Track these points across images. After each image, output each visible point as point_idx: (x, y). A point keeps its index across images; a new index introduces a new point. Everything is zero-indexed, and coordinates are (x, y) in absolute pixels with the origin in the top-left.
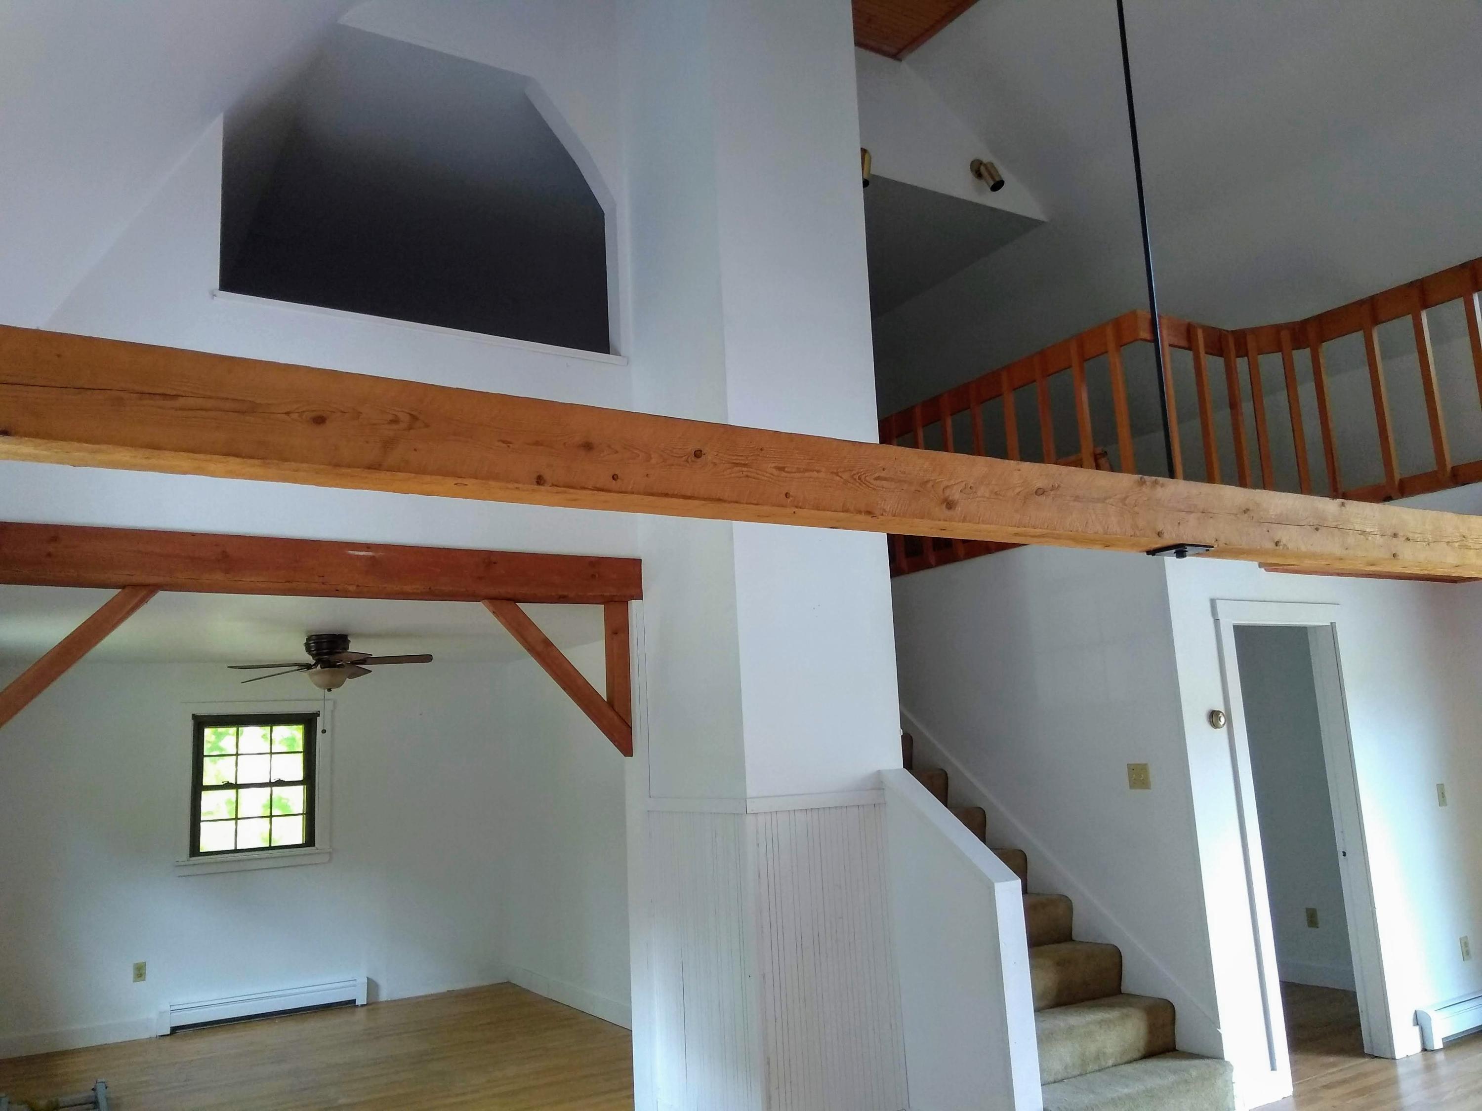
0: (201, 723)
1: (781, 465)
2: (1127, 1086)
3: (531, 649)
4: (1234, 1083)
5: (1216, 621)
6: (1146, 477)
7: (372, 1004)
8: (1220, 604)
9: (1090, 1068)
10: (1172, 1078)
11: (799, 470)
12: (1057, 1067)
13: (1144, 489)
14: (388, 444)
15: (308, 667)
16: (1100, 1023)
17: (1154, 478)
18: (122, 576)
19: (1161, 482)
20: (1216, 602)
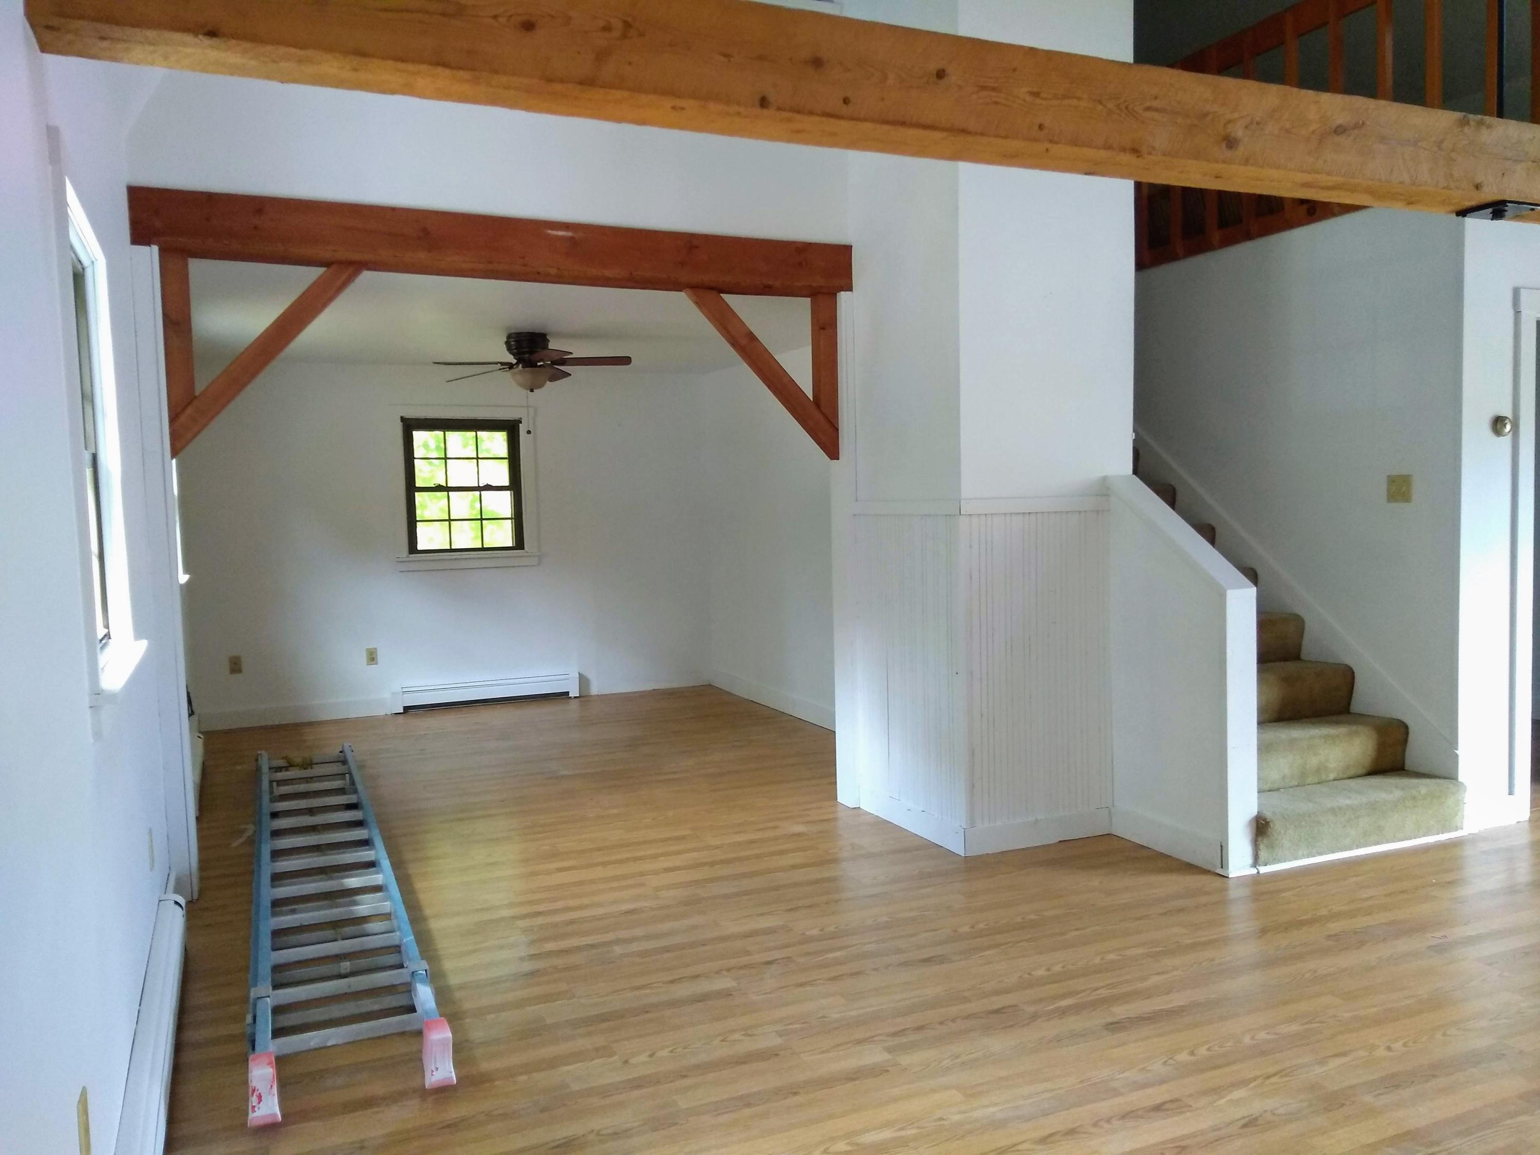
0: (410, 426)
1: (1035, 90)
2: (1349, 798)
3: (735, 344)
4: (1465, 803)
5: (1517, 313)
6: (1471, 116)
7: (584, 697)
8: (1524, 294)
9: (1309, 780)
10: (1398, 793)
11: (1056, 97)
12: (1275, 776)
13: (1466, 129)
14: (601, 56)
15: (511, 366)
16: (1326, 738)
17: (1479, 117)
18: (326, 253)
19: (1488, 122)
20: (1519, 291)
